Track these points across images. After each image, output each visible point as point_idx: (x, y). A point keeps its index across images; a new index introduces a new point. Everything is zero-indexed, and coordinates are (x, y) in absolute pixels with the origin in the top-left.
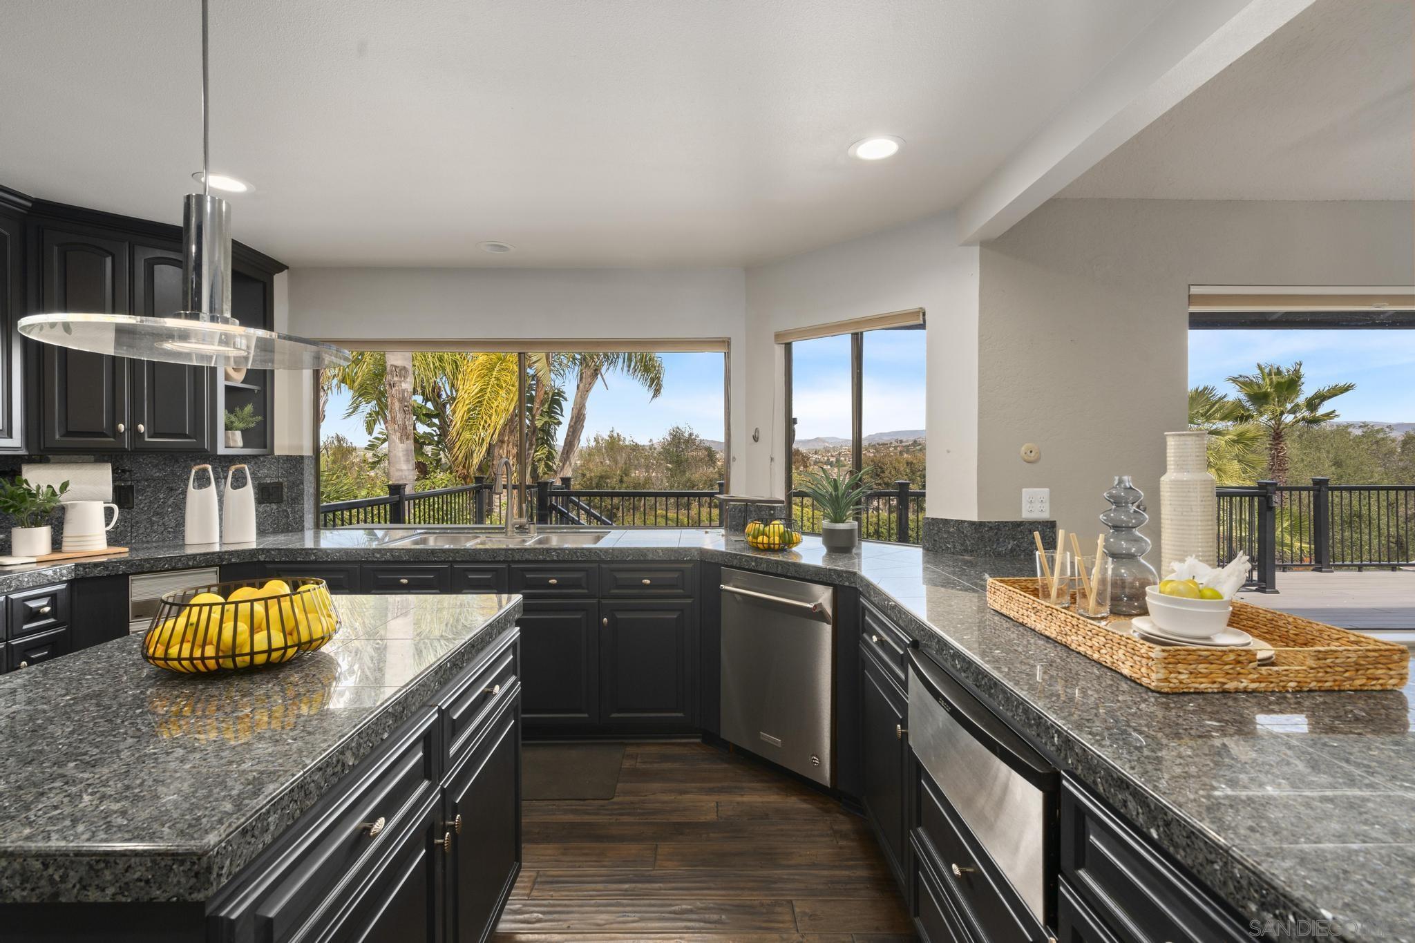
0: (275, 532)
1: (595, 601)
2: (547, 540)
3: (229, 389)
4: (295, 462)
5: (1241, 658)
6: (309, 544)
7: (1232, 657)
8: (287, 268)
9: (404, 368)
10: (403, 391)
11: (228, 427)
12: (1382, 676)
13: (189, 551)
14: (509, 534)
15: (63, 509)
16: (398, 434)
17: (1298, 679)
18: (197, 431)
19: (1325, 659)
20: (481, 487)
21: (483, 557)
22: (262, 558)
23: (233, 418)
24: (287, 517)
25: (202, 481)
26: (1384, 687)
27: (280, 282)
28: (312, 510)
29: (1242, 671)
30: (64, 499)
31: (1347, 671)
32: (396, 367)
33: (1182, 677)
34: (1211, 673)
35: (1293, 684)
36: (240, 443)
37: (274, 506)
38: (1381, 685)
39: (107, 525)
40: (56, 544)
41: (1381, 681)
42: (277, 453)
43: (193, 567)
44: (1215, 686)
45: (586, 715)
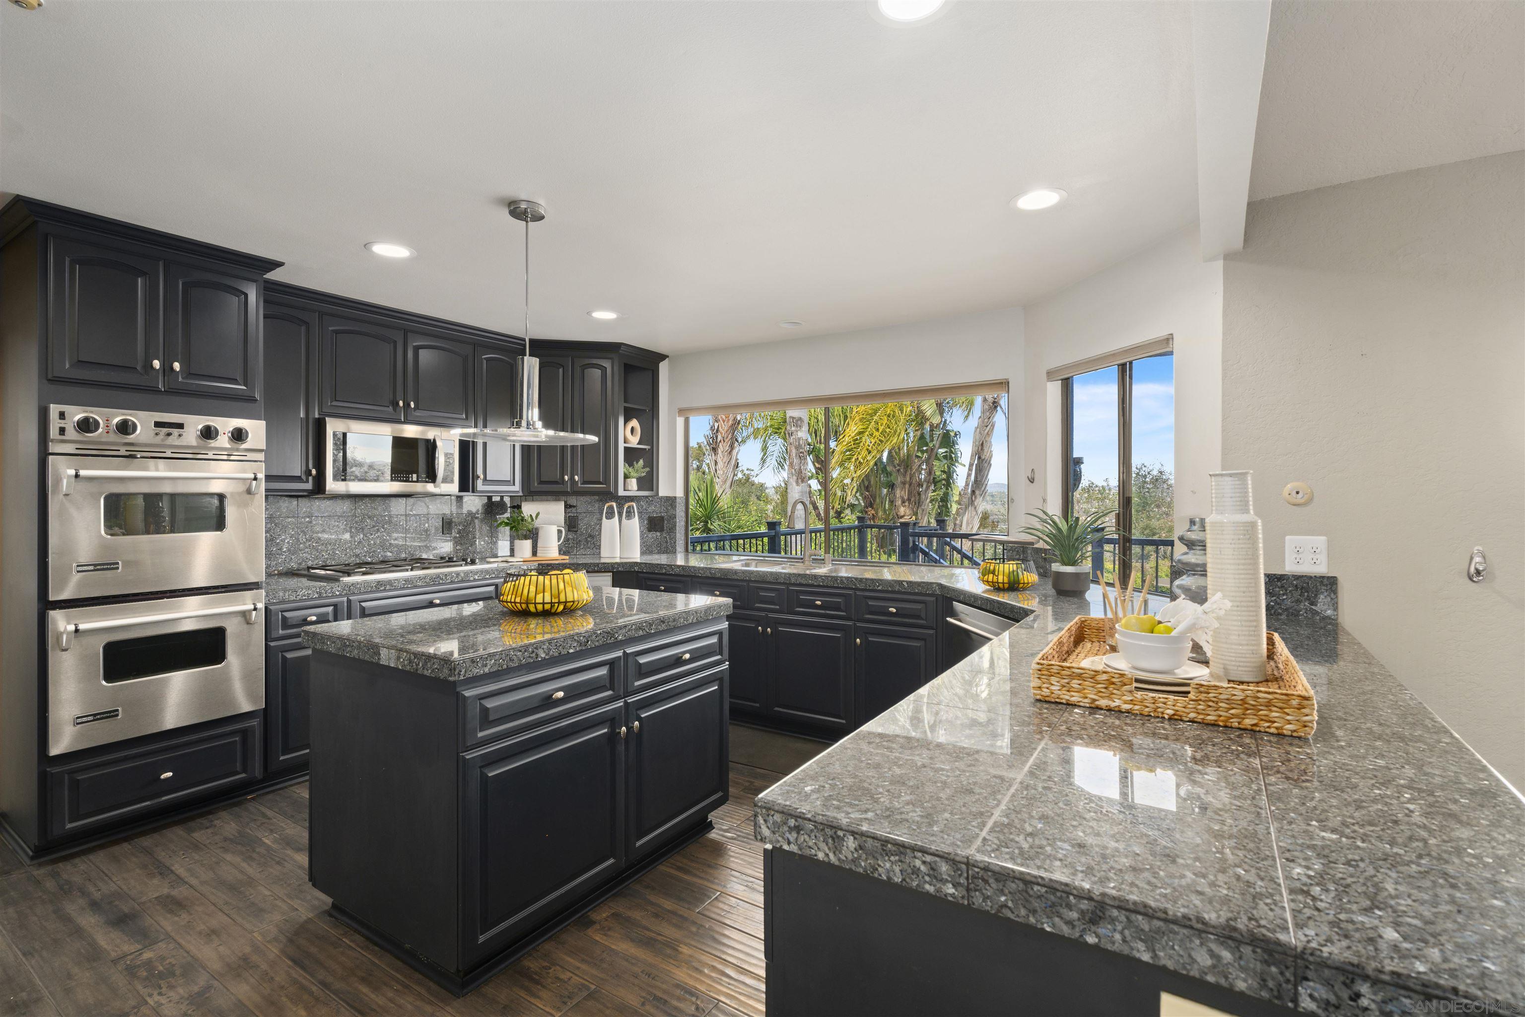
0: (659, 553)
1: (850, 623)
2: (836, 571)
3: (627, 449)
4: (671, 501)
5: (1114, 680)
6: (680, 561)
7: (1105, 677)
8: (668, 357)
9: (800, 419)
10: (799, 439)
11: (626, 477)
12: (1276, 720)
13: (603, 561)
14: (807, 563)
15: (537, 529)
16: (795, 478)
17: (1176, 708)
18: (606, 481)
19: (1209, 693)
20: (862, 527)
21: (769, 579)
22: (636, 569)
23: (631, 470)
24: (667, 542)
25: (610, 515)
26: (1280, 731)
27: (663, 367)
28: (683, 538)
29: (1115, 691)
30: (537, 523)
31: (1233, 708)
32: (793, 418)
33: (1053, 688)
34: (1084, 689)
35: (1171, 712)
36: (635, 487)
37: (658, 534)
38: (1277, 728)
39: (559, 541)
40: (534, 553)
41: (1276, 725)
42: (661, 494)
43: (597, 572)
44: (1086, 701)
45: (844, 721)
